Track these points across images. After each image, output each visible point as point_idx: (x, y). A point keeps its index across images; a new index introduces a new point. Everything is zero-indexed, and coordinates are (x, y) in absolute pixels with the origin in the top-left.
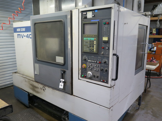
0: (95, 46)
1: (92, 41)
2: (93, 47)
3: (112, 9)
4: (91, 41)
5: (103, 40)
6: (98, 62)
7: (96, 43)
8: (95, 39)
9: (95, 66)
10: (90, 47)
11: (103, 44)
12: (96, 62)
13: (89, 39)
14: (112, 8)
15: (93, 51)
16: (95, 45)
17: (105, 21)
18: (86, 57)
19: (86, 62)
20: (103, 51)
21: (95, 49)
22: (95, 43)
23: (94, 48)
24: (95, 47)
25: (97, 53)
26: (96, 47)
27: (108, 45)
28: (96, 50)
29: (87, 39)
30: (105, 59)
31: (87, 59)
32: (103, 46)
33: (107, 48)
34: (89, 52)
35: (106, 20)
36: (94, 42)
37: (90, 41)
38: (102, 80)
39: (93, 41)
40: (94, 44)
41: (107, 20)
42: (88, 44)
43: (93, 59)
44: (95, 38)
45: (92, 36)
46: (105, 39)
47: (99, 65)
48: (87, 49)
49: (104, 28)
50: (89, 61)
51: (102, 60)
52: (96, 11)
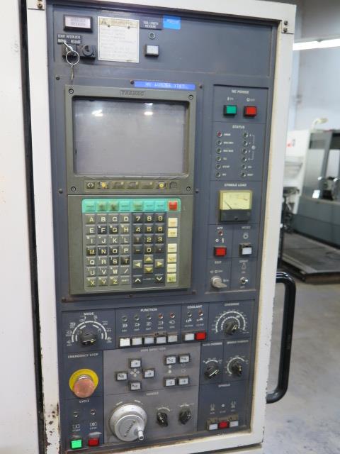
0: (172, 247)
1: (154, 215)
2: (162, 253)
3: (285, 31)
4: (144, 216)
5: (225, 207)
6: (190, 337)
7: (180, 227)
8: (173, 207)
9: (172, 360)
10: (138, 255)
11: (220, 228)
12: (173, 339)
13: (127, 205)
14: (282, 26)
15: (163, 282)
16: (173, 240)
17: (232, 95)
18: (97, 324)
19: (101, 352)
20: (218, 267)
21: (172, 267)
22: (172, 232)
23: (165, 263)
24: (172, 257)
25: (187, 285)
26: (180, 252)
27: (246, 236)
28: (181, 271)
29: (114, 208)
30: (231, 308)
31: (106, 337)
32: (220, 242)
33: (247, 251)
34: (129, 289)
35: (240, 91)
36: (165, 221)
37: (138, 219)
38: (213, 427)
39: (159, 220)
40: (165, 237)
41: (246, 92)
42: (120, 242)
43: (154, 327)
44: (173, 201)
45: (148, 187)
46: (236, 200)
47: (196, 350)
48: (110, 273)
49: (227, 139)
50: (125, 342)
51: (209, 321)
52: (173, 24)
